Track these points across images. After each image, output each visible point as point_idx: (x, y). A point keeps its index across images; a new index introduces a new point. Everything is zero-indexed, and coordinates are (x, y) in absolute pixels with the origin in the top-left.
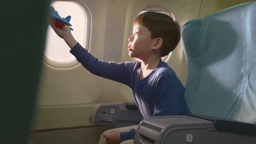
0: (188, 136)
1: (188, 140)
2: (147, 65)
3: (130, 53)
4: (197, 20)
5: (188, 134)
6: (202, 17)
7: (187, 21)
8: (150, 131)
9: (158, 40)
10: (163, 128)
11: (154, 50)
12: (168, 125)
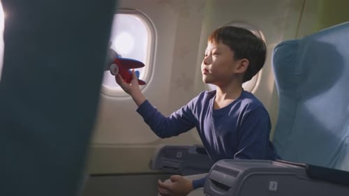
0: (272, 183)
1: (271, 188)
2: (225, 95)
3: (204, 77)
4: (293, 41)
5: (272, 180)
6: (300, 37)
7: (280, 42)
8: (225, 175)
9: (243, 62)
10: (241, 172)
11: (237, 75)
12: (247, 168)
